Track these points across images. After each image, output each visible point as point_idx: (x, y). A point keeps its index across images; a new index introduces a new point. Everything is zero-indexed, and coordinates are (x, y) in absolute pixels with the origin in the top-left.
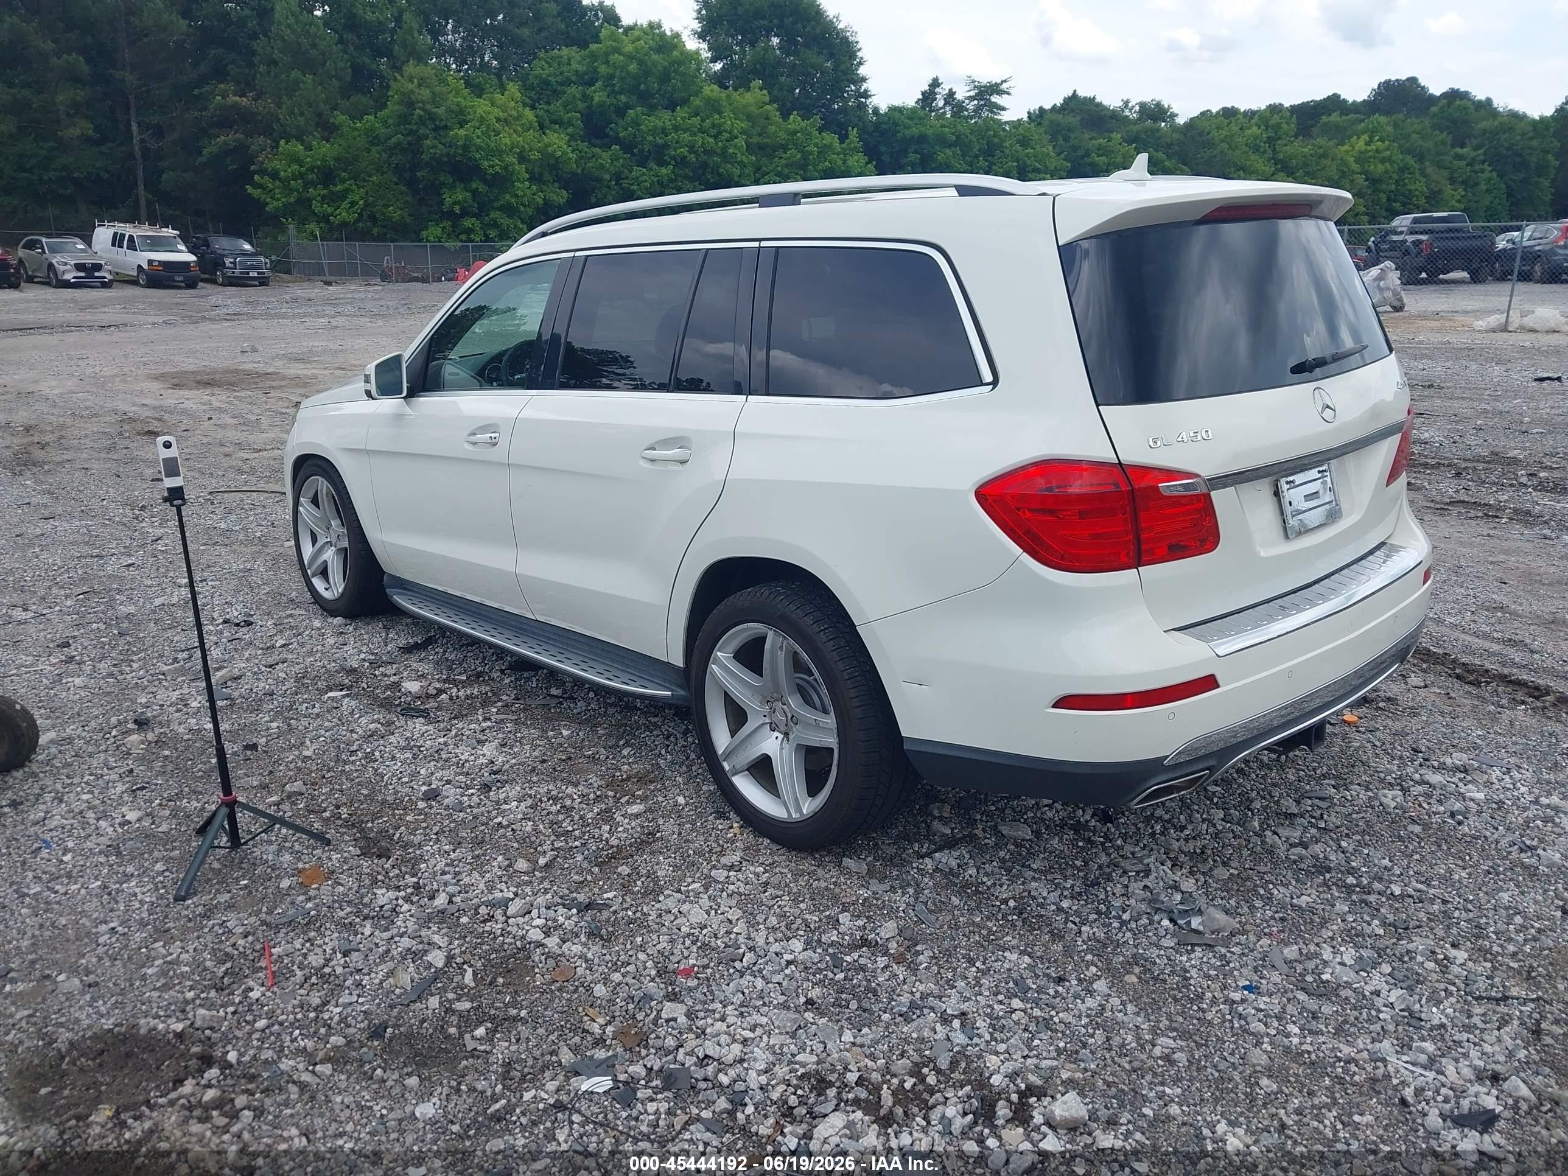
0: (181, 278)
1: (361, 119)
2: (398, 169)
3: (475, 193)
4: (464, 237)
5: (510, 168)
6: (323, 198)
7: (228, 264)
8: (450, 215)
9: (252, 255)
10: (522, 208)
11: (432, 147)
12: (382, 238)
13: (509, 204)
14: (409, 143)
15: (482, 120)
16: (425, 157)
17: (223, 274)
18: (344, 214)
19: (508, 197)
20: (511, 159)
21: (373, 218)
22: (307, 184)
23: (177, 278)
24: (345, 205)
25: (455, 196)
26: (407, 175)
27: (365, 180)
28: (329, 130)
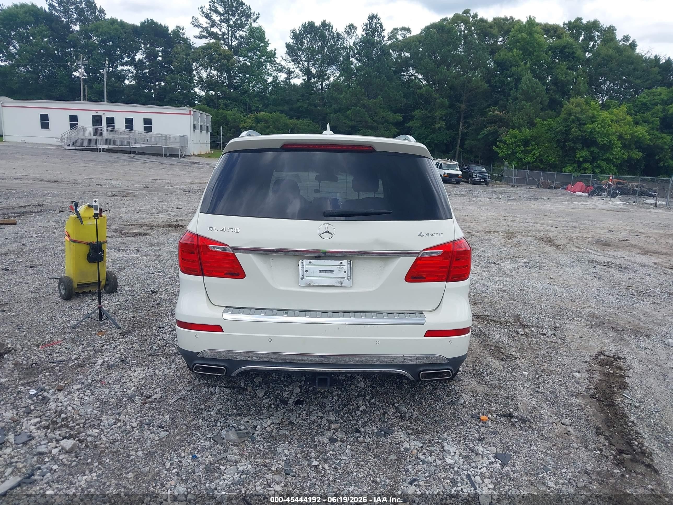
0: (454, 180)
1: (546, 121)
2: (558, 142)
3: (592, 152)
4: (582, 171)
5: (612, 142)
6: (522, 151)
7: (474, 176)
8: (578, 162)
9: (485, 173)
10: (615, 160)
11: (575, 131)
12: (544, 170)
13: (608, 158)
14: (565, 131)
15: (603, 120)
16: (571, 137)
17: (471, 179)
18: (529, 159)
19: (608, 155)
20: (614, 138)
21: (541, 161)
22: (516, 146)
23: (452, 180)
24: (531, 155)
25: (582, 154)
26: (562, 144)
27: (542, 145)
28: (531, 124)
